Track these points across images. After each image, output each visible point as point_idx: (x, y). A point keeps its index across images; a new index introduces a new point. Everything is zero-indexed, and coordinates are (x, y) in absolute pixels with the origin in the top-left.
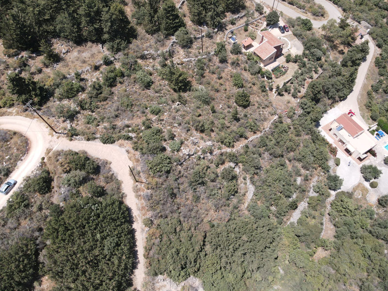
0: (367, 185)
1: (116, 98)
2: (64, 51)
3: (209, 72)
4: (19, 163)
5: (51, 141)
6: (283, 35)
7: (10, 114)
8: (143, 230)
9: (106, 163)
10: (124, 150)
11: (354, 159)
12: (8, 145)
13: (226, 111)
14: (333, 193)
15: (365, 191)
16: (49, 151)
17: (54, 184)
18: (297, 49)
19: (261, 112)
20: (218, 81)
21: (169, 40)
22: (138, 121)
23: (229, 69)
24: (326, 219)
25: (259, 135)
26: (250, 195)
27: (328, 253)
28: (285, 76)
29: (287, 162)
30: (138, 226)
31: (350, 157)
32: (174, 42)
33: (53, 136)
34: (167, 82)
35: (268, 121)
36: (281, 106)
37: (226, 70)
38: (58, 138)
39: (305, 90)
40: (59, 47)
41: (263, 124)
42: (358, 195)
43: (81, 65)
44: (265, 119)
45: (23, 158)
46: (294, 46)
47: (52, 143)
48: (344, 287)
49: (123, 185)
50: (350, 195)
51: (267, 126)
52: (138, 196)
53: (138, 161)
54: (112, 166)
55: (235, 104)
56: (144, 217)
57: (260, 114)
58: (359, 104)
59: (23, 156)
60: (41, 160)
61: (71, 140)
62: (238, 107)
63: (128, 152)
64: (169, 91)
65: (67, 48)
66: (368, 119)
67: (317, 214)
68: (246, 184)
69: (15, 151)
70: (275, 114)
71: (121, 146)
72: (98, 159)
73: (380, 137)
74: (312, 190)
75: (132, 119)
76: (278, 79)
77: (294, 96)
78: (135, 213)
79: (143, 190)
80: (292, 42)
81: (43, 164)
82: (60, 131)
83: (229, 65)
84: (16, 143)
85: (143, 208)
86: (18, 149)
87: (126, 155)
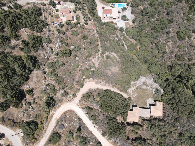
0: (126, 21)
1: (64, 77)
2: (28, 87)
3: (66, 41)
4: (78, 115)
5: (74, 103)
6: (61, 5)
7: (53, 114)
8: (114, 89)
9: (90, 89)
10: (88, 82)
11: (118, 19)
12: (68, 117)
13: (86, 45)
14: (124, 32)
15: (128, 23)
16: (77, 105)
17: (90, 107)
18: (71, 5)
19: (91, 34)
20: (71, 40)
21: (44, 46)
22: (79, 73)
23: (68, 33)
24: (130, 40)
25: (99, 40)
26: (115, 55)
27: (139, 45)
28: (81, 18)
29: (110, 38)
30: (112, 89)
31: (116, 19)
32: (46, 45)
33: (72, 102)
34: (64, 57)
35: (95, 34)
36: (92, 27)
37: (68, 35)
38: (74, 100)
39: (89, 15)
40: (25, 87)
41: (96, 37)
42: (128, 26)
43: (39, 83)
44: (94, 35)
45: (76, 113)
46: (69, 5)
47: (75, 103)
48: (149, 48)
49: (99, 88)
50: (127, 28)
51: (97, 36)
52: (105, 85)
53: (94, 80)
54: (91, 88)
55: (84, 40)
56: (111, 87)
57: (92, 35)
58: (101, 3)
59: (75, 113)
60: (80, 108)
61: (77, 97)
62: (86, 40)
63: (89, 81)
64: (69, 58)
65: (28, 85)
66: (107, 4)
67: (128, 41)
68: (111, 54)
69: (72, 115)
70: (94, 31)
71: (86, 83)
72: (87, 91)
73: (115, 6)
74: (121, 37)
75: (77, 75)
76: (81, 20)
77: (90, 20)
78: (109, 88)
79: (103, 83)
80: (67, 4)
81: (82, 108)
82: (71, 99)
83: (66, 32)
84: (69, 114)
85: (108, 86)
86: (72, 114)
87: (90, 82)
